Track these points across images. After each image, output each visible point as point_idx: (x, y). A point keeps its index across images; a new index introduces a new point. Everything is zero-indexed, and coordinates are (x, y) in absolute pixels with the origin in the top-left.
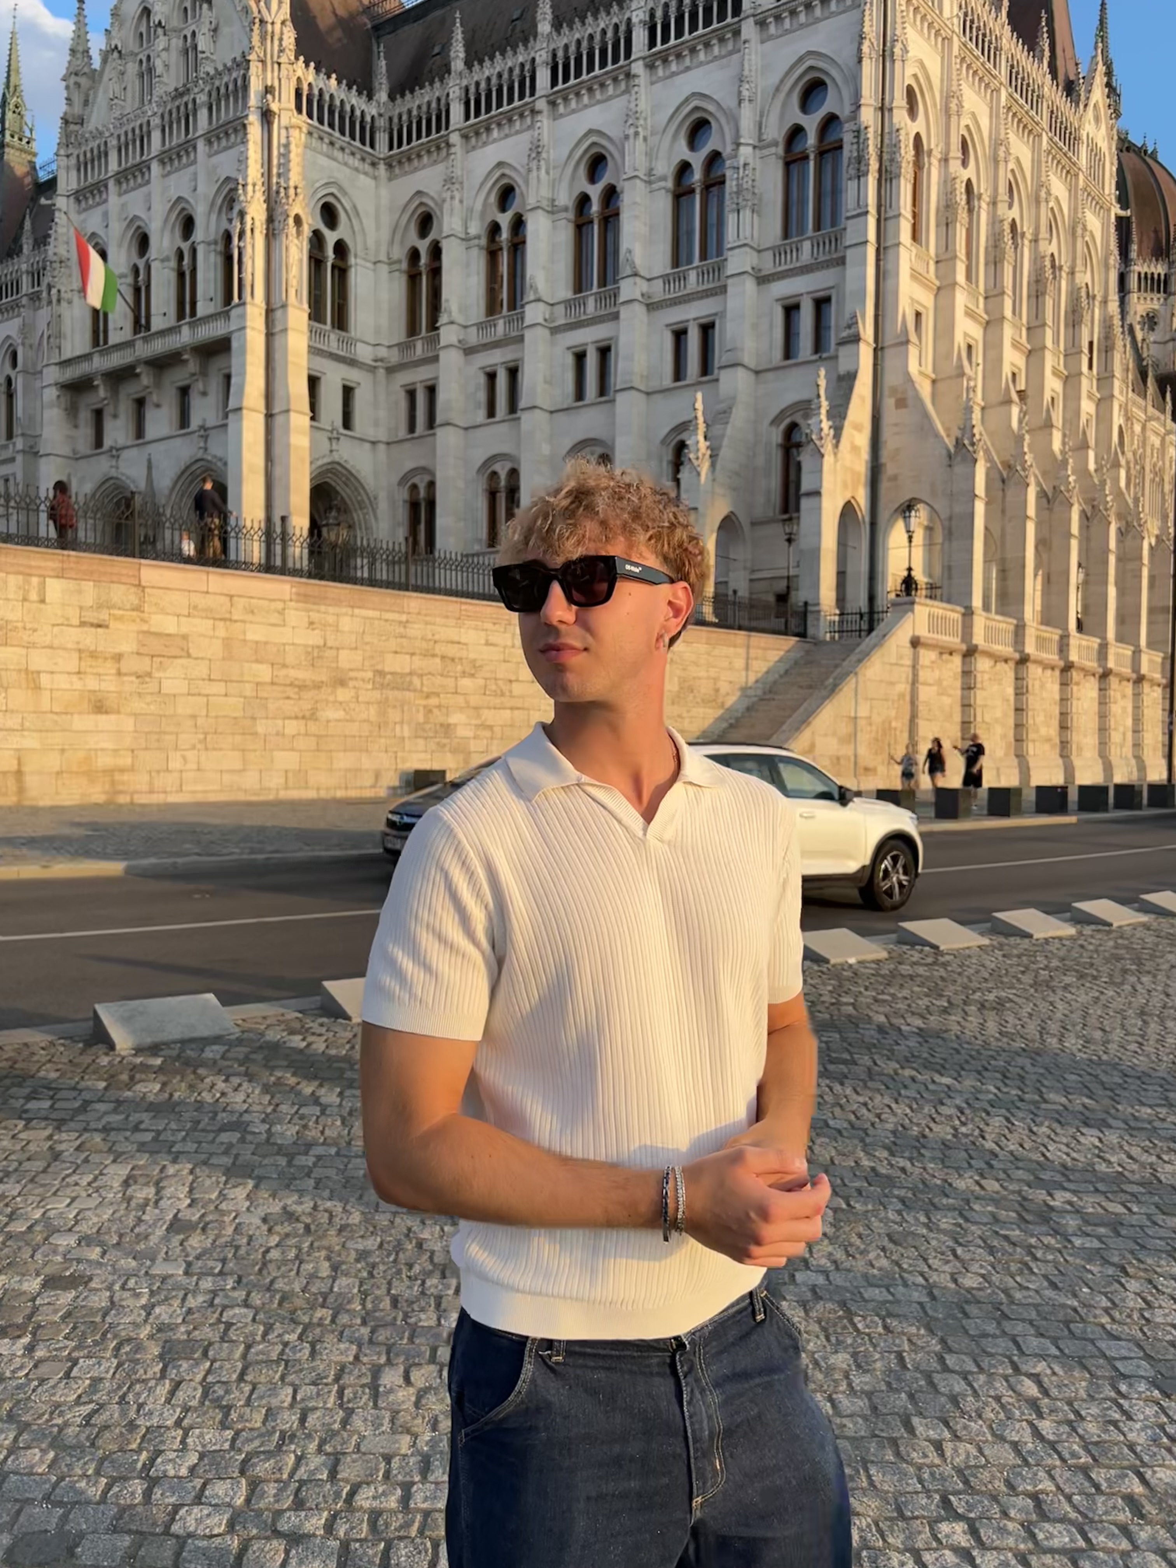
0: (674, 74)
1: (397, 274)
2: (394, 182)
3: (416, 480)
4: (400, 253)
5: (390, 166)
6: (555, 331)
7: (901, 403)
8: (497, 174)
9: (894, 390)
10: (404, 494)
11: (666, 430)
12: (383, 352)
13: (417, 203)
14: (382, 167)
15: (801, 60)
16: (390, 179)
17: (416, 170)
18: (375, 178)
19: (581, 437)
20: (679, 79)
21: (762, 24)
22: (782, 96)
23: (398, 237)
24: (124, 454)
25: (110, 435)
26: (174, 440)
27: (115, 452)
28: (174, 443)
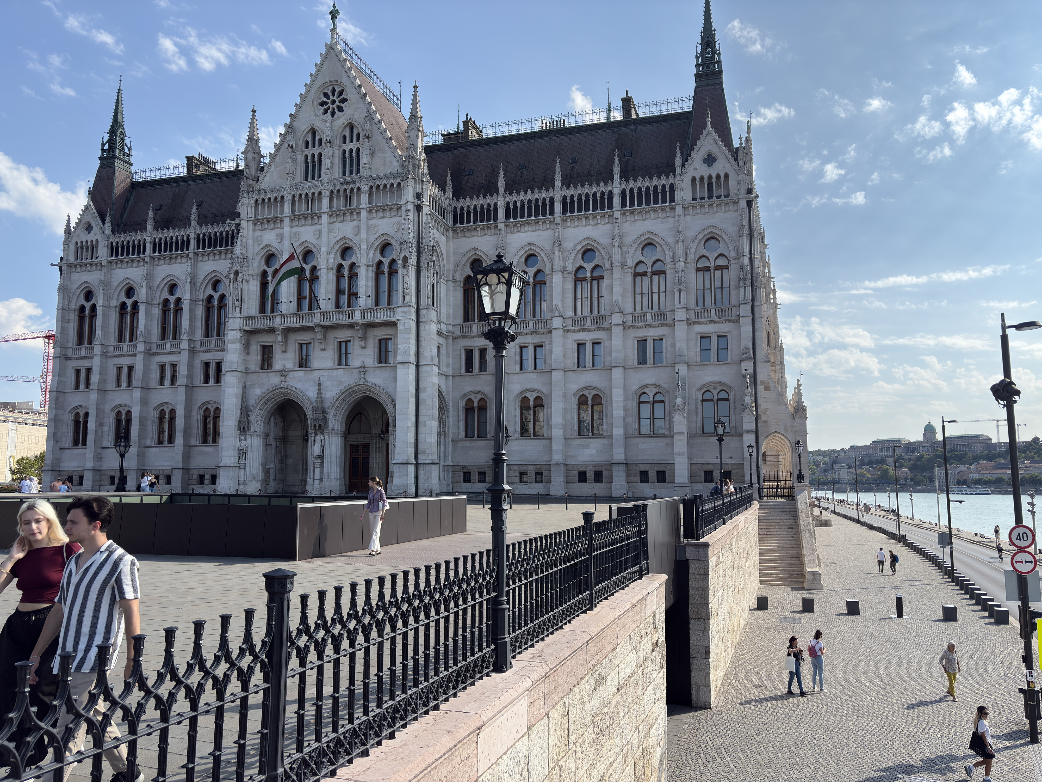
0: (636, 220)
1: (459, 288)
2: (456, 240)
3: (472, 397)
4: (460, 277)
5: (455, 231)
6: (566, 331)
7: (767, 388)
8: (527, 248)
9: (763, 383)
10: (462, 404)
11: (637, 387)
12: (451, 328)
13: (473, 253)
14: (451, 231)
15: (707, 228)
16: (454, 238)
17: (472, 236)
18: (446, 237)
19: (584, 385)
20: (638, 223)
21: (686, 208)
22: (697, 241)
23: (459, 269)
24: (291, 374)
25: (280, 362)
26: (334, 371)
27: (283, 373)
28: (335, 372)
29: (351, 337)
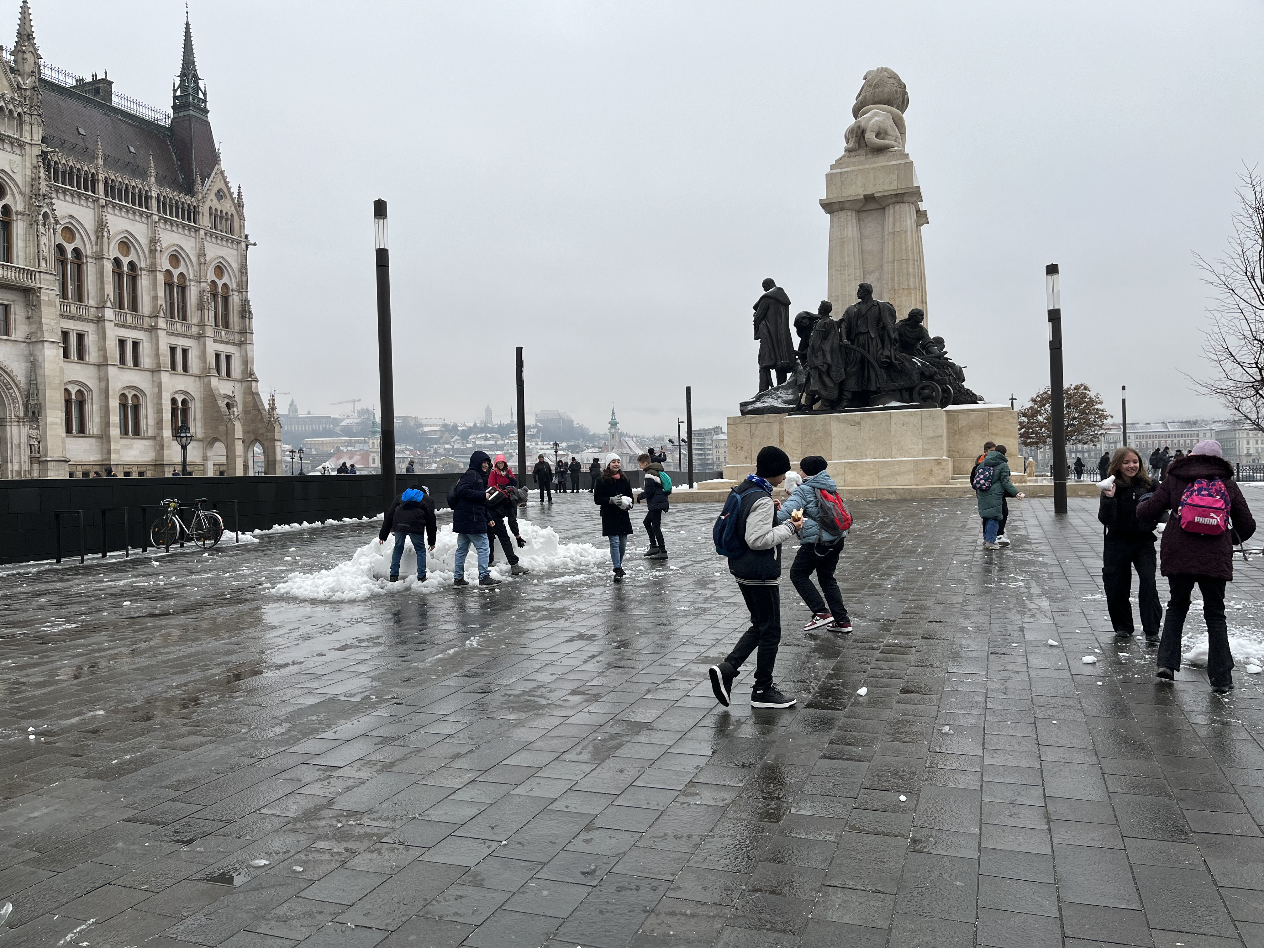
15: (218, 258)
19: (124, 384)
20: (168, 233)
21: (205, 233)
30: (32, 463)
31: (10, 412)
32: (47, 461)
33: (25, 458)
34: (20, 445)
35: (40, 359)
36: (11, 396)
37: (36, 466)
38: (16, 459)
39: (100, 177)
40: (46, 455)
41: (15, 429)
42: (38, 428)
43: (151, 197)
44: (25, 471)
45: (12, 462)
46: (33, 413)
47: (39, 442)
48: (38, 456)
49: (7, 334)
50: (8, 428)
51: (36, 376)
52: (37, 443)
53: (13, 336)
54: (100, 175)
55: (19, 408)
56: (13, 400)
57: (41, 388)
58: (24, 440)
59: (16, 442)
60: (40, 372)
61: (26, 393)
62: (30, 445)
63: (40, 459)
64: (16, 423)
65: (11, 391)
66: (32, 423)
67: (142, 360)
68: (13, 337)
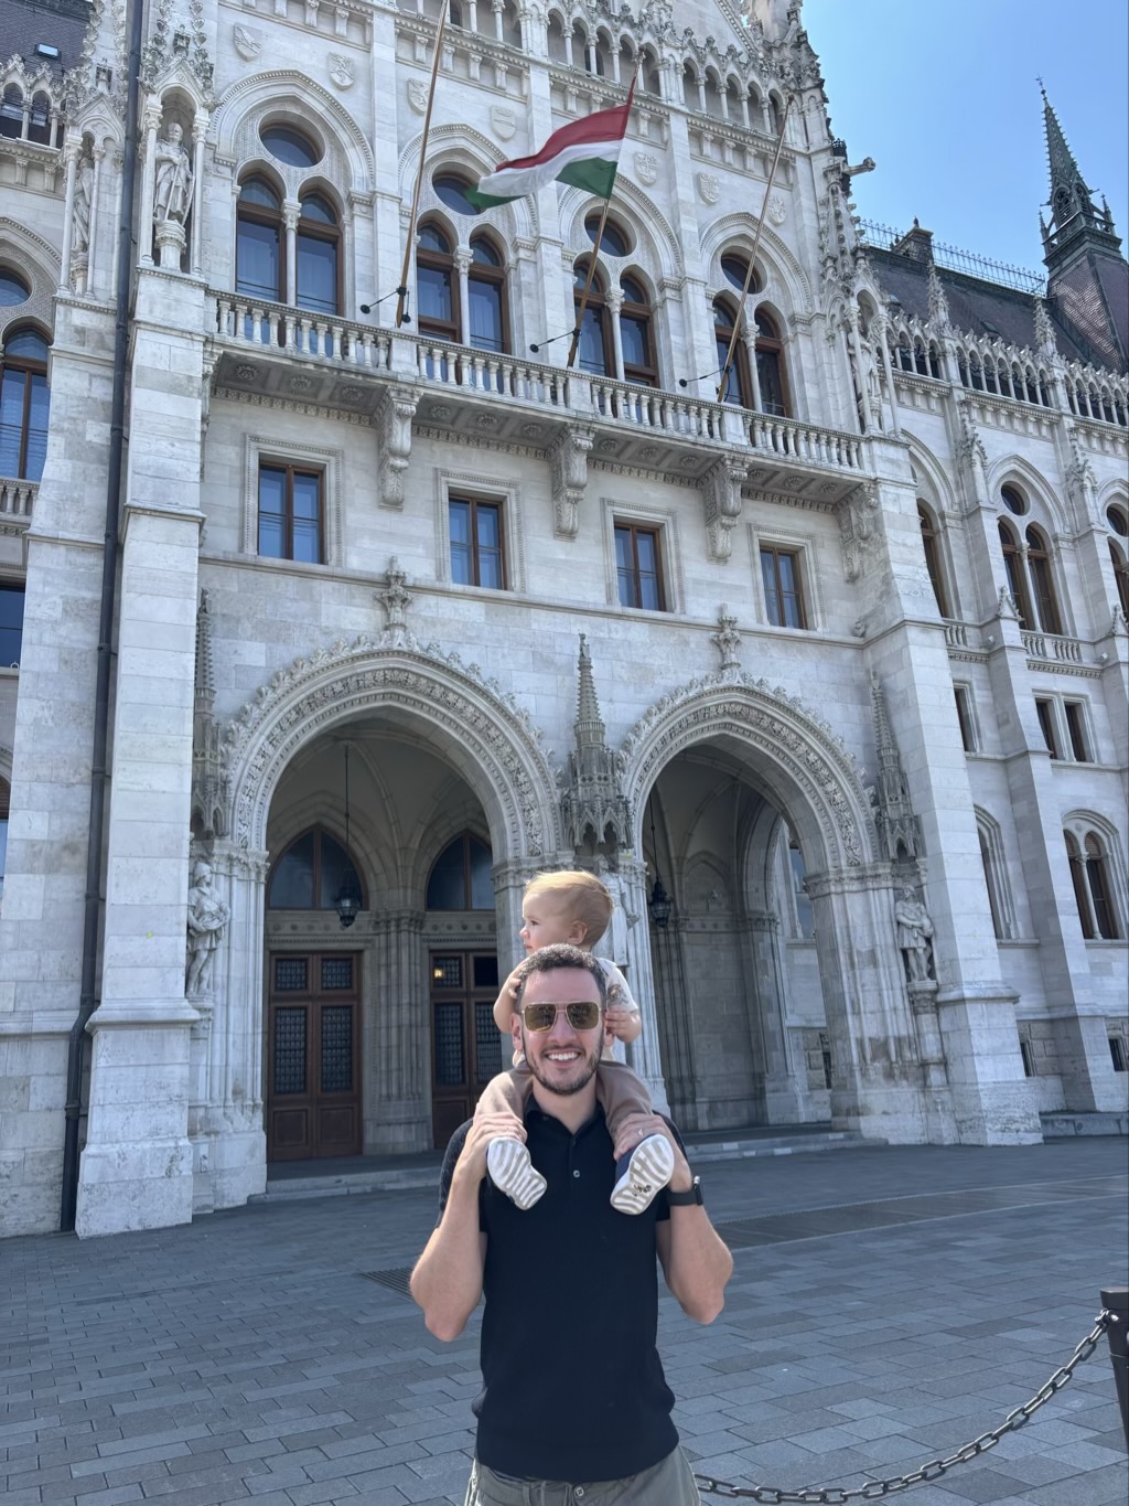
24: (426, 605)
25: (366, 543)
26: (614, 624)
27: (390, 590)
28: (618, 631)
29: (670, 513)
30: (915, 1013)
31: (835, 852)
32: (962, 1000)
33: (895, 998)
34: (873, 953)
35: (896, 682)
36: (832, 802)
37: (927, 1020)
38: (868, 1002)
39: (947, 346)
40: (957, 983)
41: (855, 904)
42: (919, 897)
43: (1053, 383)
44: (899, 1040)
45: (857, 1013)
46: (901, 848)
47: (928, 940)
48: (930, 985)
49: (802, 622)
50: (835, 901)
51: (893, 737)
52: (922, 943)
53: (820, 629)
54: (947, 342)
55: (858, 837)
56: (839, 814)
57: (910, 767)
58: (884, 937)
59: (861, 944)
60: (901, 721)
61: (871, 790)
62: (904, 952)
63: (940, 998)
64: (855, 886)
65: (831, 787)
66: (899, 883)
67: (1093, 746)
68: (820, 631)
